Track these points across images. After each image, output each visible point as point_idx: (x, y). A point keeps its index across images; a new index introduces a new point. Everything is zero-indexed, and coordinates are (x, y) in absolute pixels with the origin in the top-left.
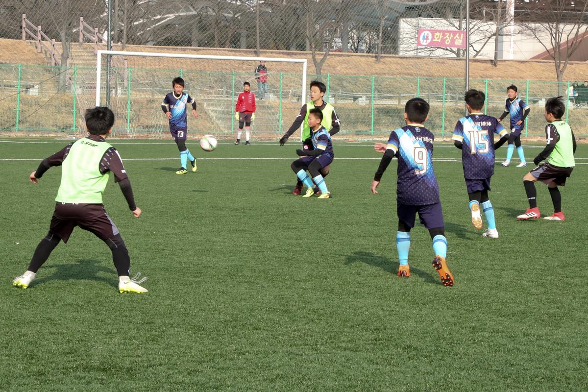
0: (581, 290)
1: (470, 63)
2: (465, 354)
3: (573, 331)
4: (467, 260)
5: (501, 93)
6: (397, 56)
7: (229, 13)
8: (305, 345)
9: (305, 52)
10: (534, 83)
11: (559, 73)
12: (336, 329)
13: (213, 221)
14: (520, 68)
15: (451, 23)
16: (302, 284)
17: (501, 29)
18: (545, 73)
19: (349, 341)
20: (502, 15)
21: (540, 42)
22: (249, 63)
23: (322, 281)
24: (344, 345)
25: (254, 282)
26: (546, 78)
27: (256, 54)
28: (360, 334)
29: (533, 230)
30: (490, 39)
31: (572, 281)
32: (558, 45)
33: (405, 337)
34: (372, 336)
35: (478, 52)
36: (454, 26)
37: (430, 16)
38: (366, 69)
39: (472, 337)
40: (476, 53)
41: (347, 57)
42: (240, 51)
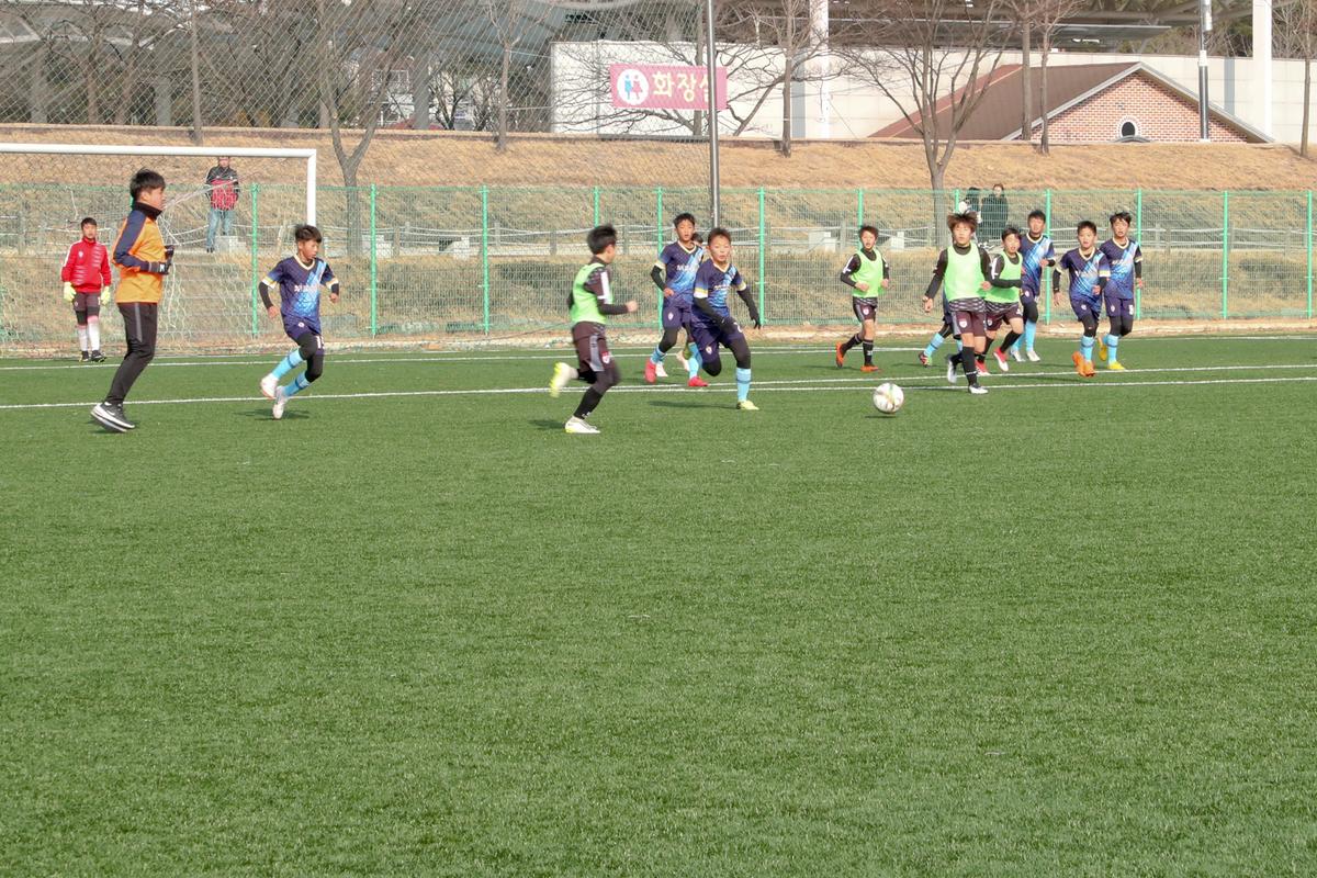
0: (935, 693)
1: (721, 148)
2: (635, 865)
3: (902, 793)
4: (676, 632)
5: (802, 221)
6: (551, 135)
7: (124, 36)
8: (244, 864)
9: (317, 130)
10: (879, 195)
11: (935, 168)
12: (328, 819)
13: (53, 563)
14: (846, 158)
15: (676, 53)
16: (258, 710)
17: (797, 65)
18: (905, 170)
19: (355, 849)
20: (799, 30)
21: (889, 95)
22: (177, 160)
23: (310, 702)
24: (340, 858)
25: (135, 713)
26: (908, 182)
27: (194, 137)
28: (387, 829)
29: (842, 554)
30: (773, 91)
31: (917, 672)
32: (931, 103)
33: (497, 830)
34: (417, 834)
35: (744, 123)
36: (684, 59)
37: (625, 36)
38: (473, 170)
39: (659, 820)
40: (739, 124)
41: (424, 142)
42: (152, 133)
